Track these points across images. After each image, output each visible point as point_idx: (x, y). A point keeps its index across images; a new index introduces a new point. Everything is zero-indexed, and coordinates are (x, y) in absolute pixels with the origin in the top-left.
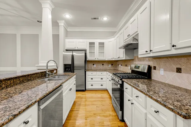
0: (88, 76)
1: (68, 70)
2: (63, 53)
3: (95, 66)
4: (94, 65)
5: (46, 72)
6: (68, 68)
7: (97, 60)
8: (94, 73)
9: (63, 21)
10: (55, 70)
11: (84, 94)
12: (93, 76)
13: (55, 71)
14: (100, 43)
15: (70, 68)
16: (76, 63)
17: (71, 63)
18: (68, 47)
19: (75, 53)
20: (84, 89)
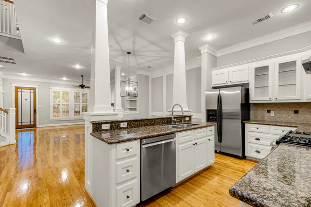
0: (249, 133)
1: (213, 118)
2: (206, 93)
3: (272, 114)
4: (269, 111)
5: (171, 118)
6: (213, 116)
7: (274, 101)
8: (264, 128)
9: (207, 46)
10: (188, 117)
11: (237, 163)
12: (262, 135)
13: (187, 119)
14: (282, 66)
15: (215, 116)
16: (226, 108)
17: (216, 108)
18: (216, 82)
19: (223, 92)
20: (241, 155)
